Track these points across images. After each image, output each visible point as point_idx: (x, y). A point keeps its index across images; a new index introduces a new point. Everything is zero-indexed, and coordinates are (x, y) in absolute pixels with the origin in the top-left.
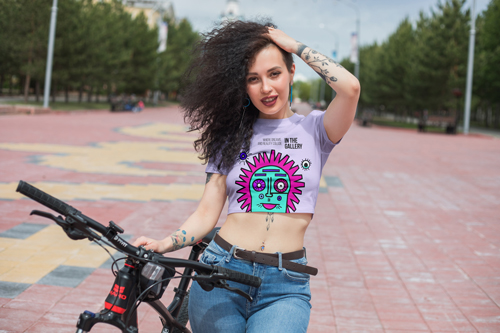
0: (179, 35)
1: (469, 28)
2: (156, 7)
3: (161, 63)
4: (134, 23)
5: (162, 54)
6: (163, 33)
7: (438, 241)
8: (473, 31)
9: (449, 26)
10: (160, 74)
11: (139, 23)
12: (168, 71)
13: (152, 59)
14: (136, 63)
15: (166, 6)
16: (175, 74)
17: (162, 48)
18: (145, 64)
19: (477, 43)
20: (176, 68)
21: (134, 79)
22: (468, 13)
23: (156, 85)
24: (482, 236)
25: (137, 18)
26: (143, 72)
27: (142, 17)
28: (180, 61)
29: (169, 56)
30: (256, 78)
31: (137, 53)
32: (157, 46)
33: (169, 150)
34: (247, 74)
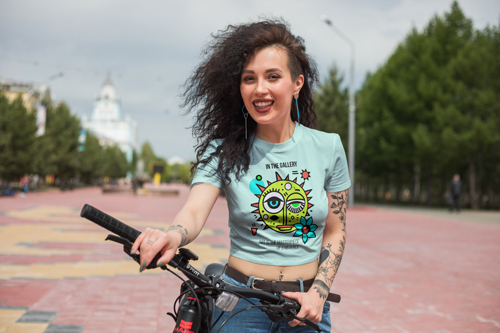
0: (58, 118)
1: (348, 106)
2: (32, 92)
3: (40, 147)
4: (12, 107)
5: (41, 138)
6: (41, 116)
7: (366, 303)
8: (352, 108)
9: (329, 104)
10: (39, 158)
11: (16, 106)
12: (47, 155)
13: (31, 143)
14: (15, 148)
15: (42, 89)
16: (54, 158)
17: (41, 131)
18: (24, 148)
19: (357, 119)
20: (55, 151)
21: (12, 163)
22: (346, 91)
23: (35, 169)
24: (406, 295)
25: (15, 102)
26: (22, 156)
27: (19, 101)
28: (59, 144)
29: (48, 140)
30: (253, 79)
31: (16, 137)
32: (36, 129)
33: (64, 230)
34: (241, 73)
